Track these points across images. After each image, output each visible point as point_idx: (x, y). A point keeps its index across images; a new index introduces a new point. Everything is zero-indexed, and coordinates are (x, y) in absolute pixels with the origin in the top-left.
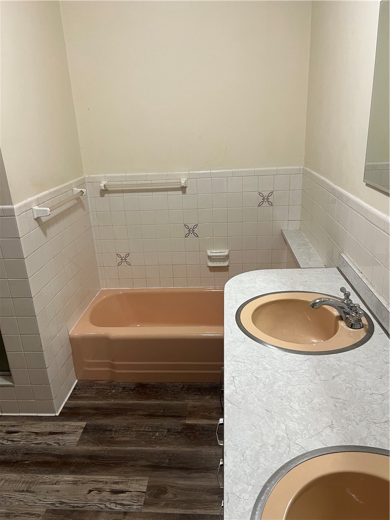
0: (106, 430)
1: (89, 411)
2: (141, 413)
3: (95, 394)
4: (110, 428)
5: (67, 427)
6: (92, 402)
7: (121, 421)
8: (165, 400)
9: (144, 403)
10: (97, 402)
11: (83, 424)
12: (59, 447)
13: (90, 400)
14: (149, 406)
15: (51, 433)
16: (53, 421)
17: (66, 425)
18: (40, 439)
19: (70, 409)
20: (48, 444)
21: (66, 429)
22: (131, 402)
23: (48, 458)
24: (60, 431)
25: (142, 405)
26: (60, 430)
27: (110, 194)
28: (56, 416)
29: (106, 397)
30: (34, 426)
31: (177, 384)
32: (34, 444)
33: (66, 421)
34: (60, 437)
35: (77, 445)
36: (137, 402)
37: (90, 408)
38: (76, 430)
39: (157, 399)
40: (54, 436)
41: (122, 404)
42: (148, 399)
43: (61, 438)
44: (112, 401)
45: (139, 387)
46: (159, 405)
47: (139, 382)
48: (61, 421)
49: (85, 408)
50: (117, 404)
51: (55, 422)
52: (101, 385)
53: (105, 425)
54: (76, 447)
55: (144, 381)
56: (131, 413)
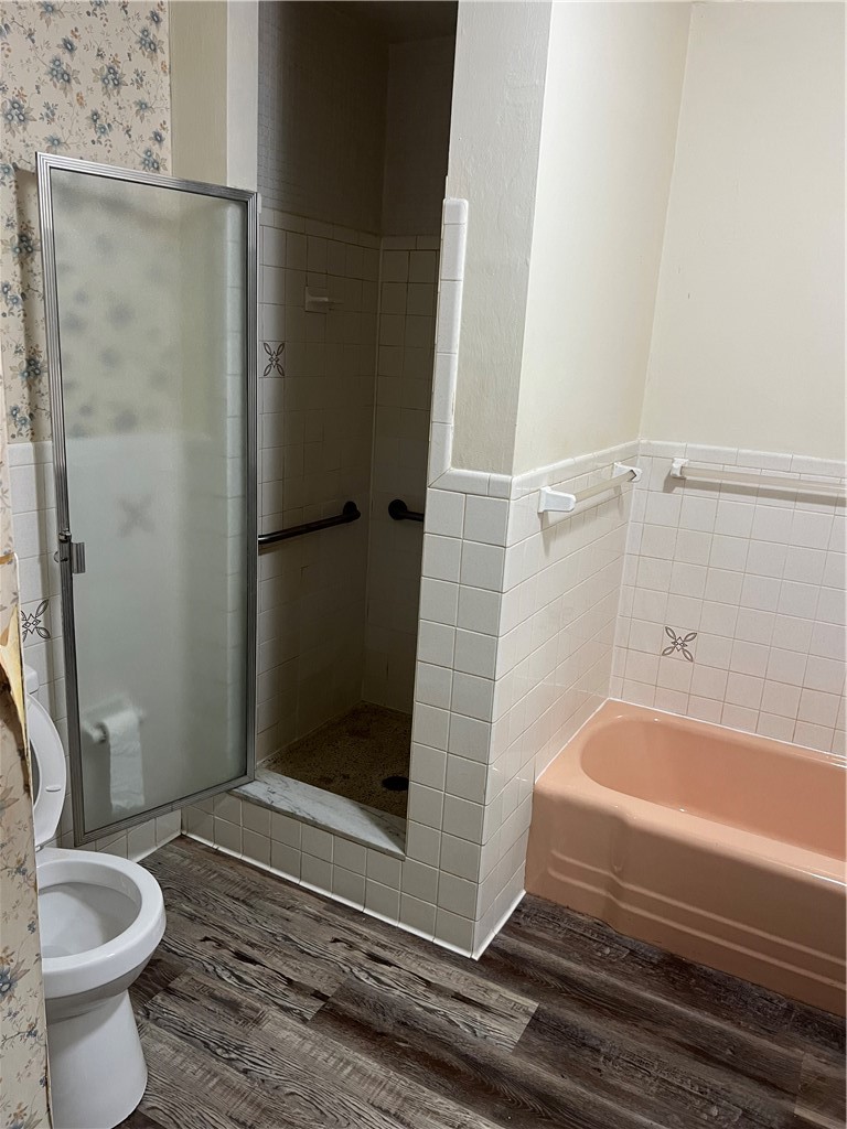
0: (584, 1045)
1: (548, 978)
2: (675, 1035)
3: (563, 940)
4: (594, 1042)
5: (495, 996)
6: (554, 957)
7: (621, 1036)
8: (739, 1026)
9: (682, 1013)
10: (566, 963)
11: (532, 1005)
12: (471, 1037)
13: (551, 952)
14: (696, 1027)
15: (458, 997)
16: (465, 968)
17: (492, 990)
18: (433, 1002)
19: (504, 954)
20: (451, 1022)
21: (491, 1000)
22: (648, 995)
23: (448, 1056)
24: (479, 1001)
25: (679, 1016)
26: (477, 996)
27: (686, 490)
28: (471, 959)
29: (587, 959)
30: (424, 963)
31: (772, 994)
32: (420, 1006)
33: (494, 981)
34: (477, 1014)
35: (515, 1053)
36: (664, 1002)
37: (548, 971)
38: (513, 1013)
39: (716, 1014)
40: (465, 1006)
41: (626, 993)
42: (693, 1004)
43: (479, 1019)
44: (603, 975)
45: (670, 964)
46: (722, 1033)
47: (673, 952)
48: (482, 977)
49: (536, 965)
50: (614, 987)
51: (468, 974)
52: (579, 924)
53: (583, 1031)
54: (511, 1057)
55: (688, 956)
56: (649, 1025)
